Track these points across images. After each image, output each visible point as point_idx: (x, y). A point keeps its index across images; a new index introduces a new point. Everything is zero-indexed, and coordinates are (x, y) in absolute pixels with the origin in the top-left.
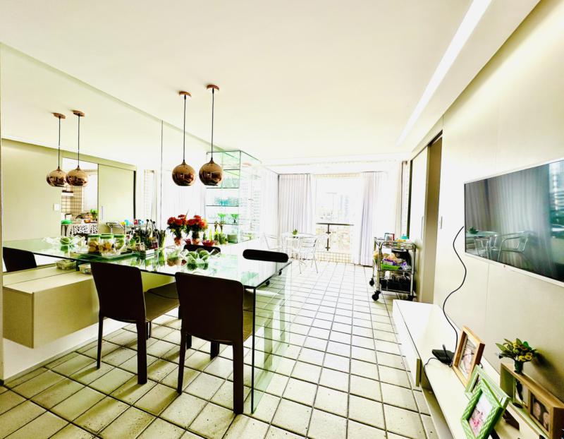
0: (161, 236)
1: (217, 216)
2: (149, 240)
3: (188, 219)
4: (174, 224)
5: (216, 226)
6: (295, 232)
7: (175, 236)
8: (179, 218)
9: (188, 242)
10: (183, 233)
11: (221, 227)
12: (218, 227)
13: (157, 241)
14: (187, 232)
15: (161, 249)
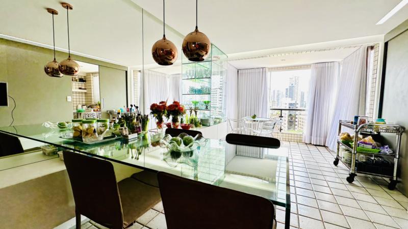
0: (144, 120)
1: (191, 103)
2: (133, 124)
3: (168, 104)
4: (156, 109)
5: (191, 112)
6: (254, 117)
7: (157, 120)
8: (161, 104)
9: (169, 125)
10: (164, 118)
11: (196, 112)
12: (193, 112)
13: (140, 125)
14: (168, 116)
15: (144, 132)
